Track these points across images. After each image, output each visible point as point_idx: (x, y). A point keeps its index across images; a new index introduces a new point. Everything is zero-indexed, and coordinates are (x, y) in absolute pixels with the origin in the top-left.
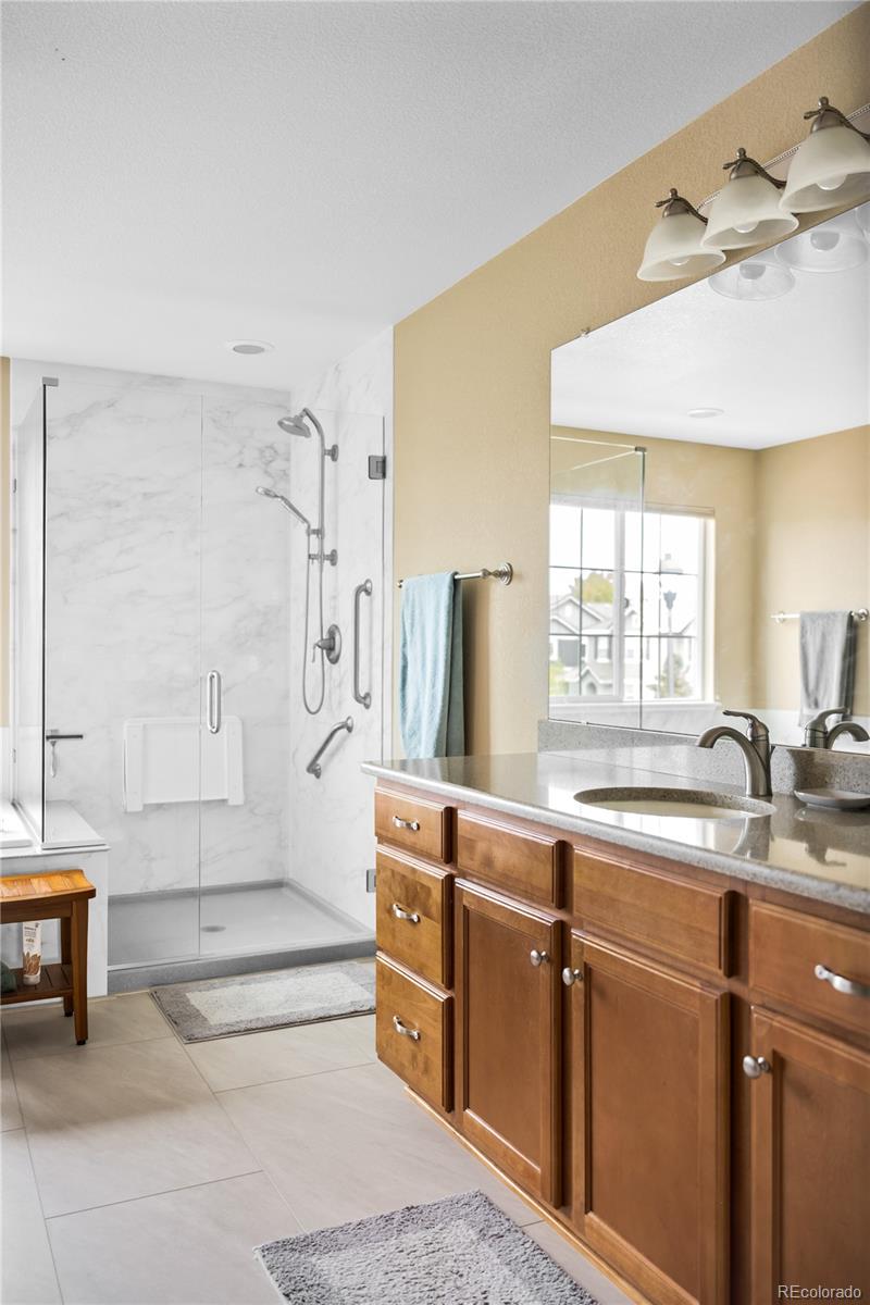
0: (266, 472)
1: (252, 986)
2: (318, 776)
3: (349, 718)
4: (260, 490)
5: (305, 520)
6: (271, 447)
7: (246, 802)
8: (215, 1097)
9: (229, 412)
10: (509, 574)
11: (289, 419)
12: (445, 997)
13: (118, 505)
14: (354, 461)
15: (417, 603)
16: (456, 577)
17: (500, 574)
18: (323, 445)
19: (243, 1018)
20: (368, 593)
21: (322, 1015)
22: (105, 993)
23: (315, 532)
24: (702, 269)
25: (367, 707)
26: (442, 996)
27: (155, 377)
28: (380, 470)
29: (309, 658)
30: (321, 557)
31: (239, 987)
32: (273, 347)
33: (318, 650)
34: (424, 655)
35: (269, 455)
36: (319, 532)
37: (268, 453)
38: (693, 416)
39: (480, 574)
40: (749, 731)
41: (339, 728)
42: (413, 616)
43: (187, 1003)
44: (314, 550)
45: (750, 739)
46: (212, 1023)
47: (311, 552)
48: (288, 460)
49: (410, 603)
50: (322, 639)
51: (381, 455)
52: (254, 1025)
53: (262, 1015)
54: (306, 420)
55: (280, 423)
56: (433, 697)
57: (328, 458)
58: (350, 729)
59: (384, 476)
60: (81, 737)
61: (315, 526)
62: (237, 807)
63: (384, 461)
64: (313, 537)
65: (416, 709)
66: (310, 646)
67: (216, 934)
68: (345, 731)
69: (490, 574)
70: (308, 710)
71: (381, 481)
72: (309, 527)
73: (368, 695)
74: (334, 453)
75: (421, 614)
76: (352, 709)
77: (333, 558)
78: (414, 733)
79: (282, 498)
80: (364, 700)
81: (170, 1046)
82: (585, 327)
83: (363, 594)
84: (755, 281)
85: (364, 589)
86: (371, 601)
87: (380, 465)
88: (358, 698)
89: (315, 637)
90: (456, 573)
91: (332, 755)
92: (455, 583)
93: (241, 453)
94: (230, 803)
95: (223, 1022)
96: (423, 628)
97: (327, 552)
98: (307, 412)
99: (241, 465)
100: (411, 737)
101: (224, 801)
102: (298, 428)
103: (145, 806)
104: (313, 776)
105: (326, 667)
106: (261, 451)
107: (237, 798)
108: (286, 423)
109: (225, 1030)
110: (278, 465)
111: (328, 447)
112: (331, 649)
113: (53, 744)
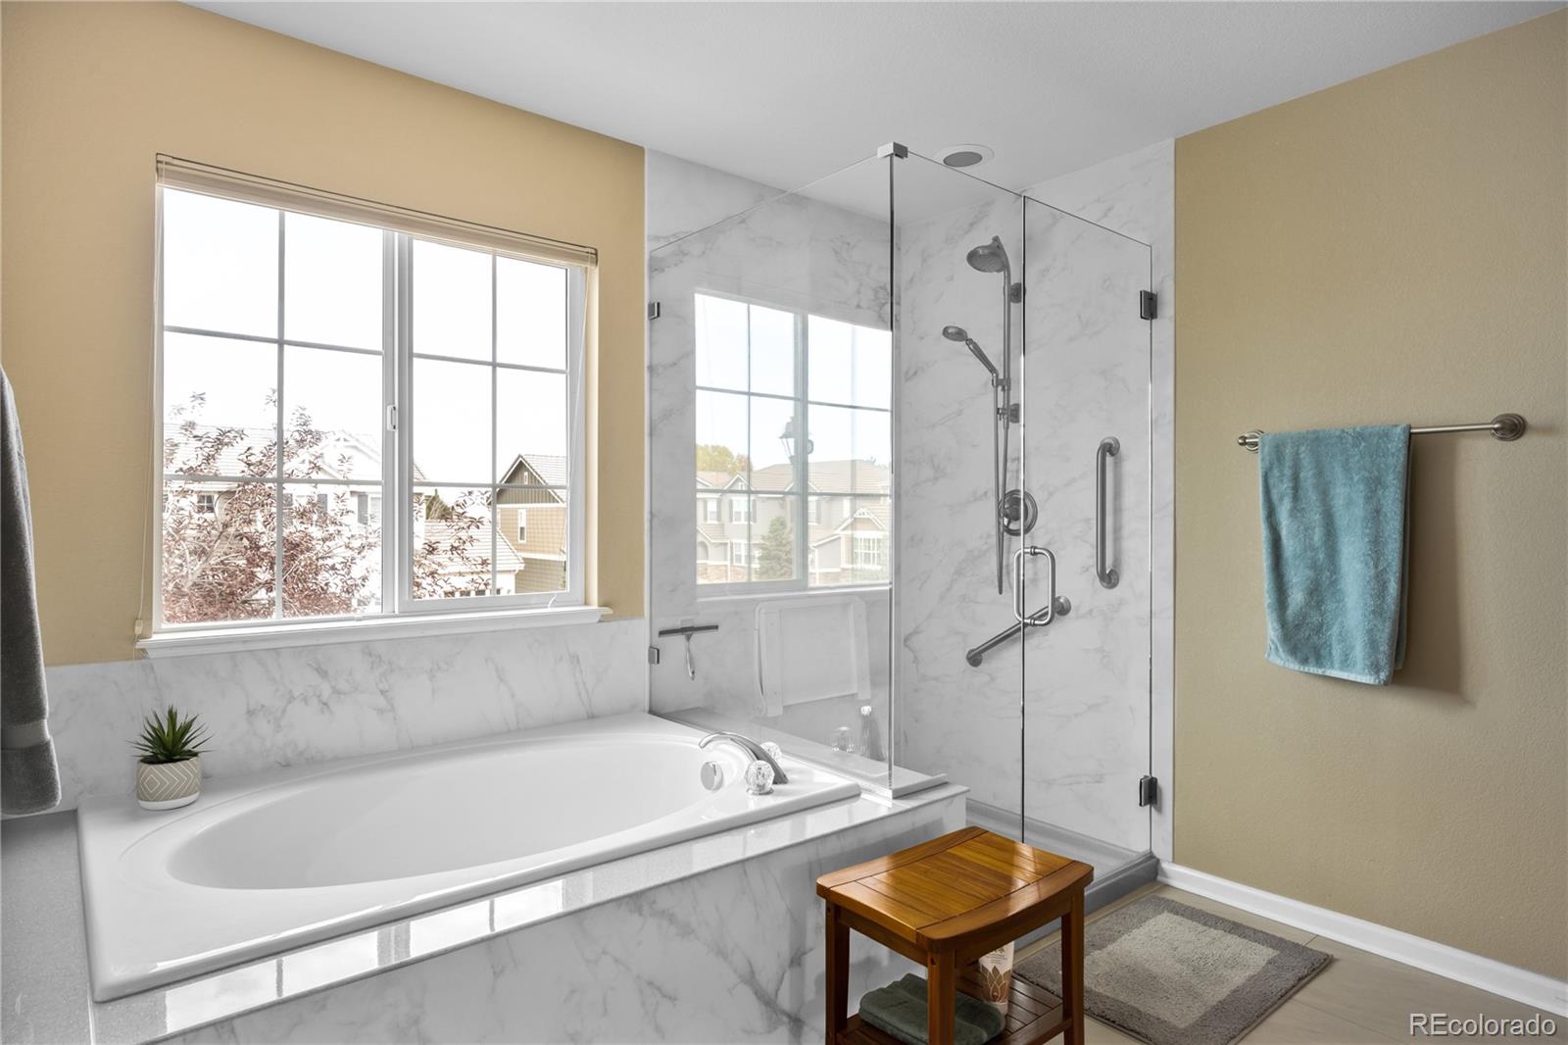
2: (974, 664)
3: (1061, 598)
5: (993, 368)
7: (873, 694)
16: (1414, 431)
20: (1113, 453)
23: (1001, 382)
25: (1112, 586)
28: (1147, 308)
30: (1007, 412)
36: (1006, 383)
51: (1148, 290)
58: (1063, 612)
59: (1152, 315)
60: (716, 627)
63: (1152, 298)
71: (1148, 321)
72: (997, 376)
73: (1112, 572)
74: (1017, 292)
77: (1016, 414)
80: (1109, 578)
86: (1116, 463)
87: (1147, 303)
88: (1104, 576)
93: (859, 292)
94: (859, 698)
98: (1000, 242)
99: (858, 306)
101: (856, 695)
103: (784, 708)
112: (1012, 519)
113: (688, 638)
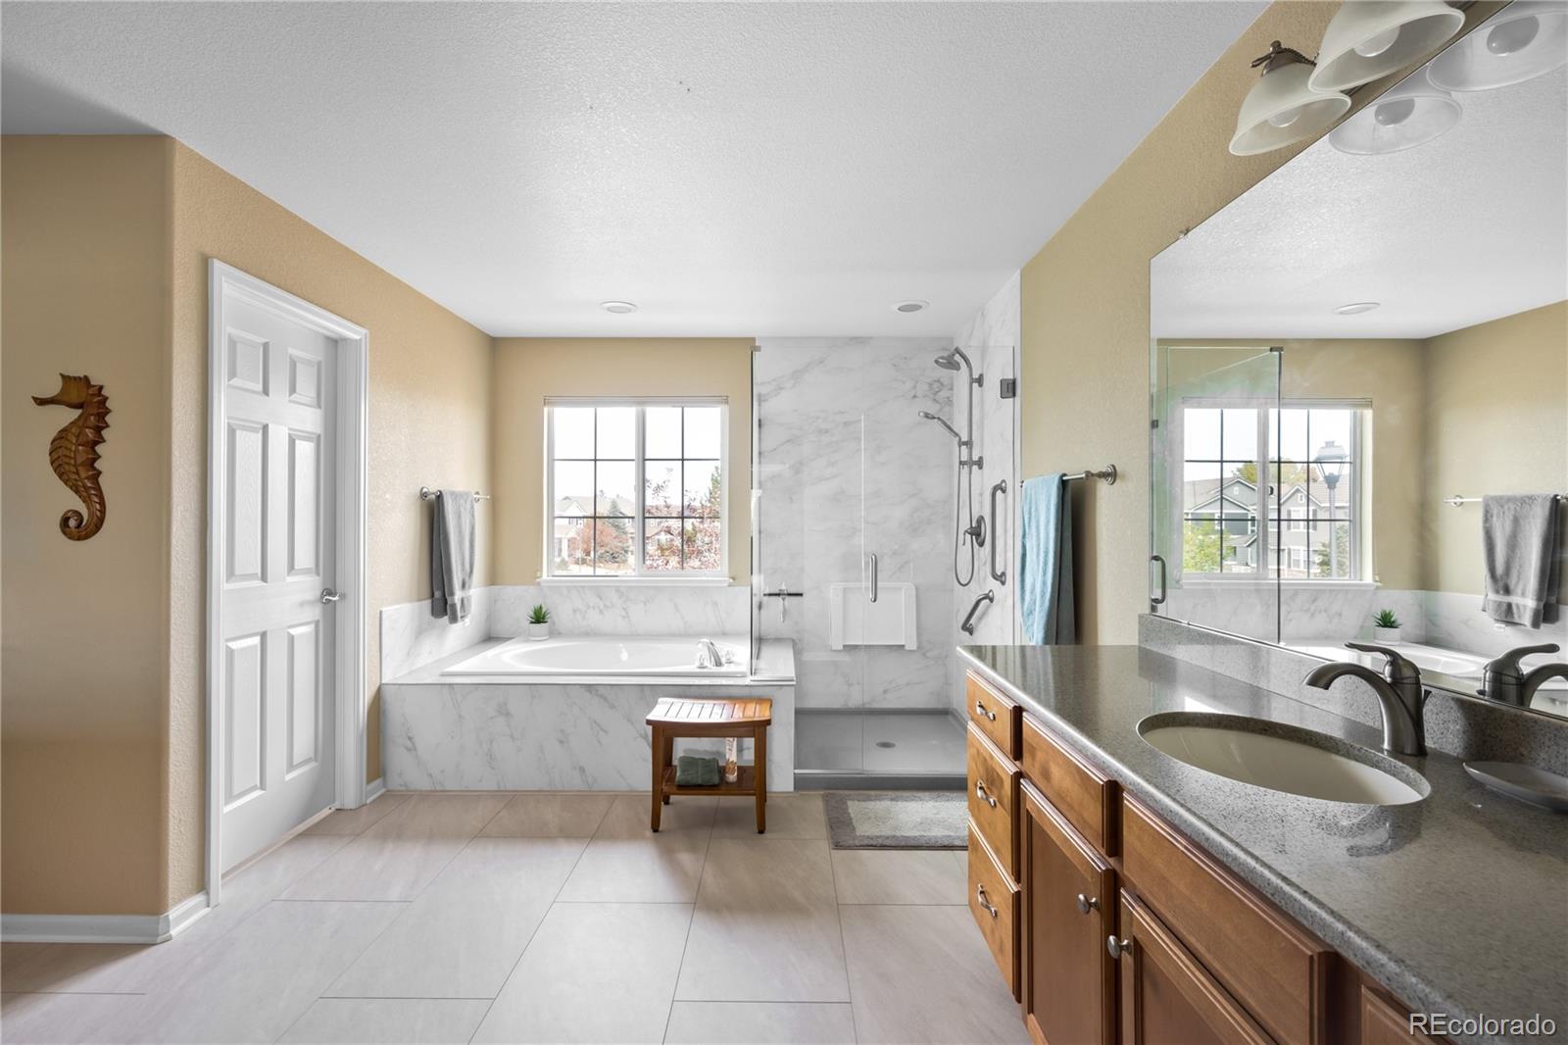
0: (934, 400)
1: (899, 803)
2: (971, 634)
3: (990, 591)
4: (921, 414)
5: (957, 435)
6: (939, 381)
7: (919, 647)
8: (836, 908)
9: (905, 358)
10: (1112, 475)
11: (942, 358)
12: (1016, 890)
13: (827, 432)
14: (993, 386)
15: (1033, 502)
16: (1064, 478)
17: (1103, 475)
18: (971, 375)
19: (883, 834)
20: (1004, 491)
21: (946, 843)
22: (792, 789)
23: (965, 443)
24: (1319, 124)
25: (1003, 583)
26: (1013, 887)
27: (852, 339)
28: (1011, 390)
29: (961, 542)
30: (970, 463)
31: (889, 803)
32: (928, 303)
33: (968, 536)
34: (1039, 545)
35: (937, 388)
36: (969, 444)
37: (936, 385)
38: (1341, 313)
39: (1083, 475)
40: (1388, 670)
41: (983, 599)
42: (1030, 508)
43: (845, 811)
44: (964, 458)
45: (1389, 680)
46: (858, 834)
47: (962, 459)
48: (952, 389)
49: (1028, 501)
50: (971, 527)
51: (1011, 377)
52: (888, 842)
53: (898, 834)
54: (957, 357)
55: (936, 362)
56: (1044, 583)
57: (975, 385)
58: (991, 600)
59: (1014, 395)
60: (801, 595)
61: (965, 438)
62: (911, 651)
63: (1014, 382)
64: (963, 448)
65: (1033, 592)
66: (961, 532)
67: (887, 750)
68: (987, 601)
69: (1093, 475)
70: (959, 582)
71: (1012, 399)
72: (960, 440)
73: (1003, 574)
74: (980, 381)
75: (1037, 510)
76: (994, 584)
77: (980, 463)
78: (1031, 613)
79: (939, 419)
80: (1001, 578)
81: (819, 848)
82: (1184, 228)
83: (999, 493)
84: (1398, 126)
85: (1000, 488)
86: (1006, 498)
87: (1011, 386)
88: (995, 577)
89: (965, 525)
90: (1065, 475)
91: (980, 618)
92: (1064, 484)
93: (915, 387)
94: (907, 648)
95: (867, 834)
96: (1038, 522)
97: (975, 458)
98: (957, 351)
99: (915, 397)
100: (1029, 615)
101: (903, 646)
102: (951, 365)
103: (844, 646)
104: (968, 634)
105: (975, 550)
106: (930, 385)
107: (911, 645)
108: (941, 361)
109: (866, 842)
110: (944, 394)
111: (976, 376)
112: (978, 535)
113: (784, 599)
